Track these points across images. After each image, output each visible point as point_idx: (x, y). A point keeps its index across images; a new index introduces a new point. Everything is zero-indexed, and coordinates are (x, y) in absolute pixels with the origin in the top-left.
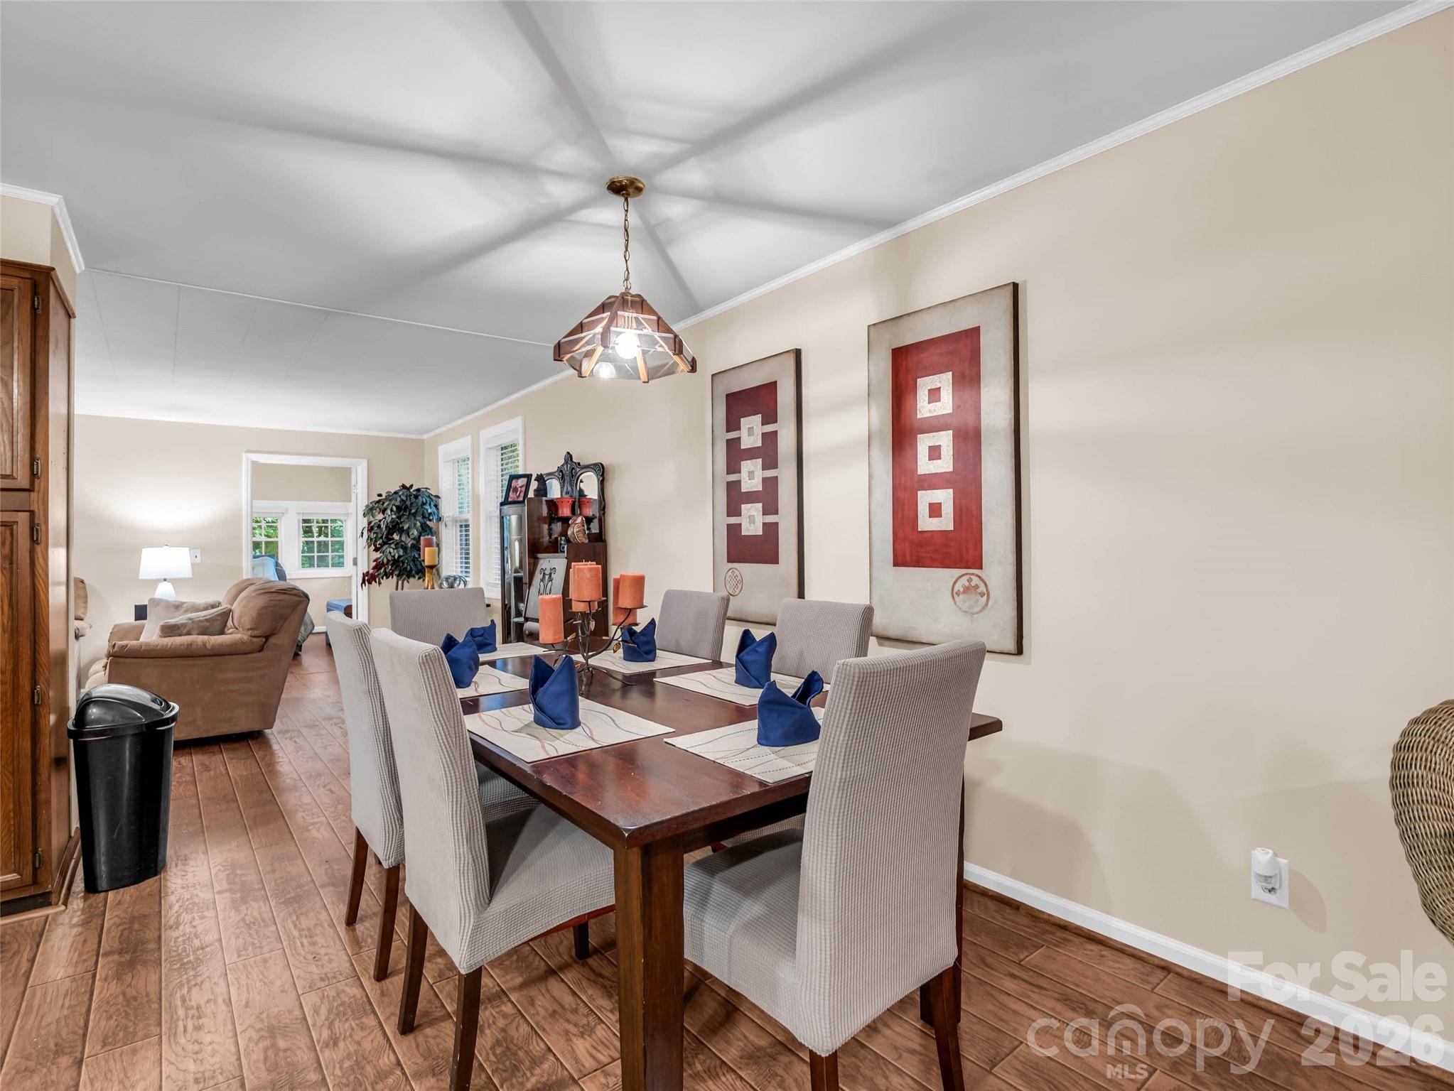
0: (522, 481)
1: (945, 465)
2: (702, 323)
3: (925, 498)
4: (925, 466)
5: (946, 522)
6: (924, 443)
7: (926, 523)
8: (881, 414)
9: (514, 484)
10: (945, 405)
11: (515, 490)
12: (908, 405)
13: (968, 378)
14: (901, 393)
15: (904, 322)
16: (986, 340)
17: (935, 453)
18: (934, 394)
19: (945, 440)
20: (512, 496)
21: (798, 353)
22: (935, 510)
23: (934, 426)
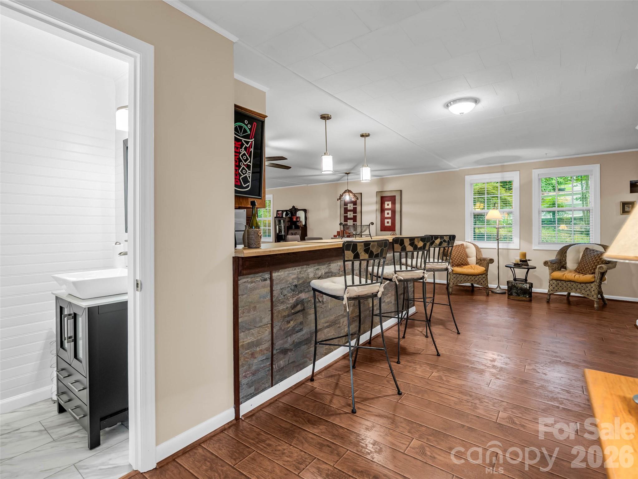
0: (280, 212)
1: (390, 216)
2: (337, 183)
3: (386, 221)
4: (386, 216)
5: (390, 224)
6: (386, 212)
7: (386, 224)
8: (378, 207)
9: (278, 212)
10: (390, 206)
11: (279, 214)
12: (383, 205)
13: (394, 203)
14: (382, 204)
15: (383, 192)
16: (397, 198)
17: (388, 214)
18: (388, 205)
19: (390, 212)
20: (278, 216)
21: (361, 193)
22: (388, 222)
23: (388, 209)
